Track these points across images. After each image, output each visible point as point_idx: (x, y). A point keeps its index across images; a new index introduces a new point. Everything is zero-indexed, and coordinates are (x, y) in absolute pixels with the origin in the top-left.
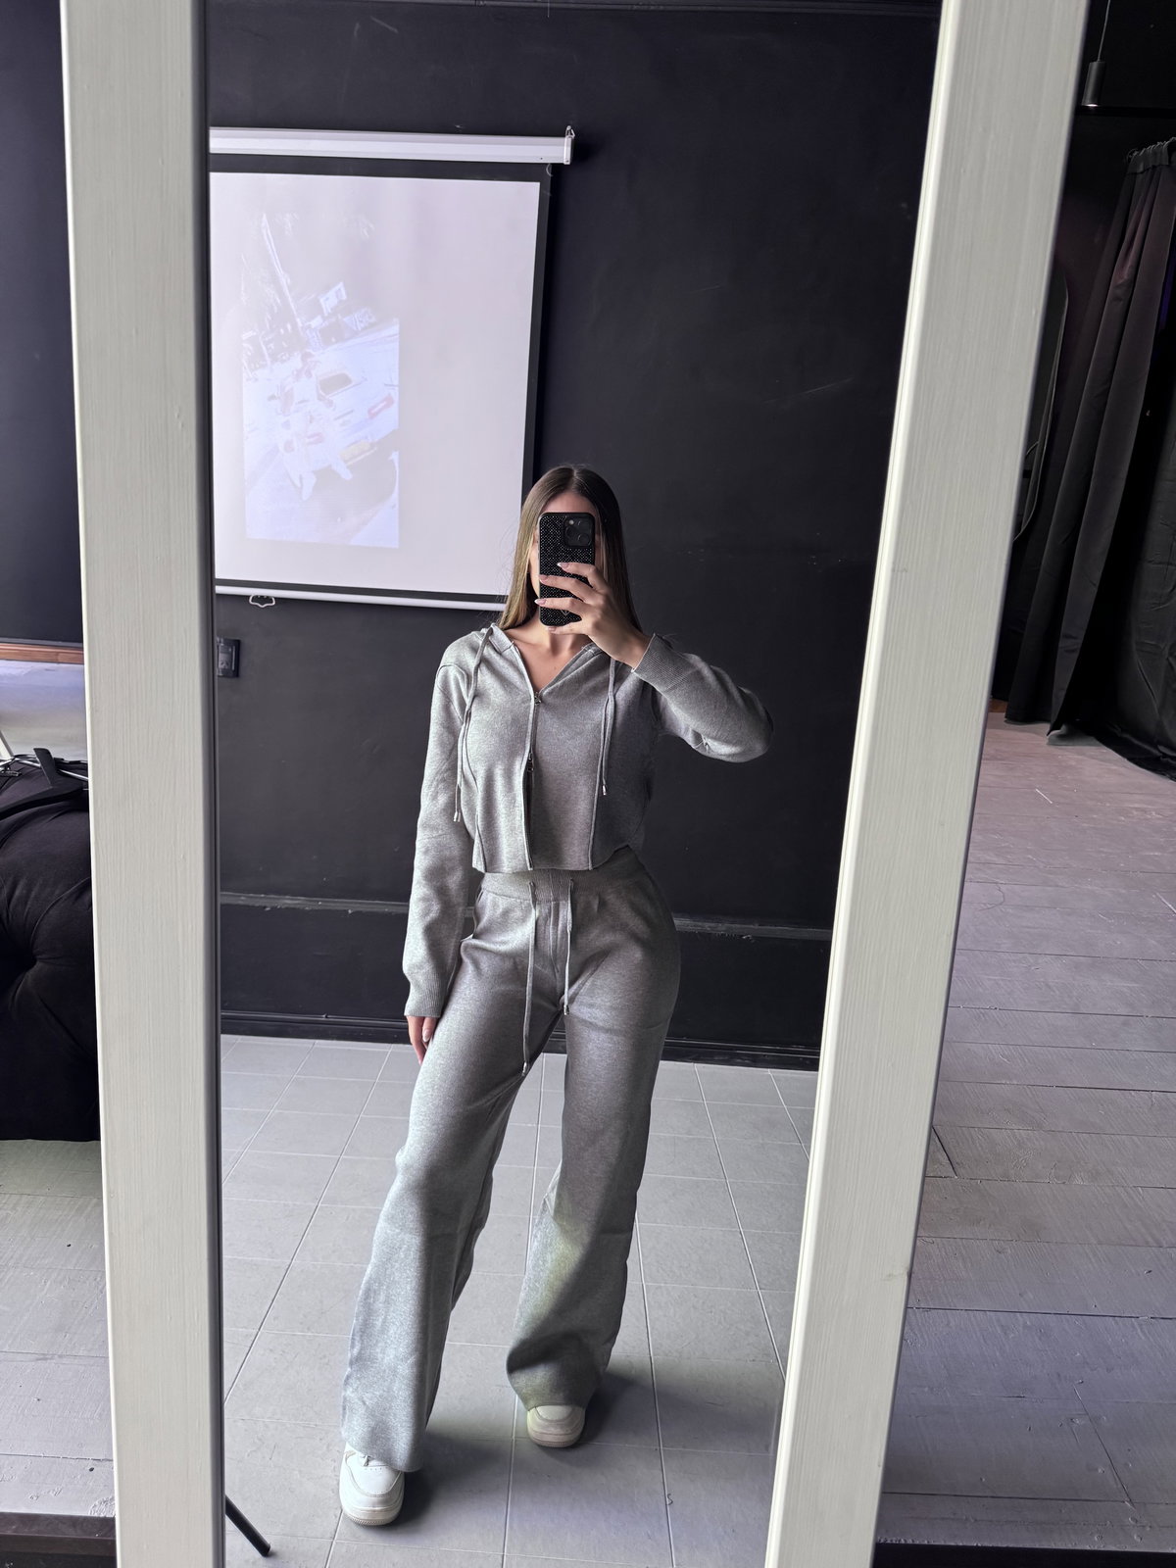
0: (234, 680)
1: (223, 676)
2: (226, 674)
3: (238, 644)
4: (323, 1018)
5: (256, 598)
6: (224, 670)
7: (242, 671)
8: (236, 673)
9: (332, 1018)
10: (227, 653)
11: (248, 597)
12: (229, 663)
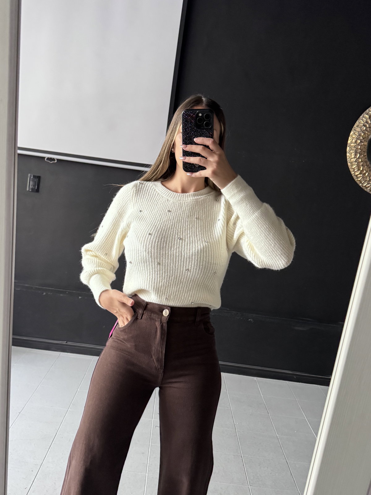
0: (37, 193)
1: (31, 191)
2: (33, 190)
3: (39, 178)
4: (64, 343)
5: (48, 159)
6: (32, 189)
7: (40, 190)
8: (38, 191)
9: (70, 343)
10: (33, 181)
11: (45, 158)
12: (34, 186)
